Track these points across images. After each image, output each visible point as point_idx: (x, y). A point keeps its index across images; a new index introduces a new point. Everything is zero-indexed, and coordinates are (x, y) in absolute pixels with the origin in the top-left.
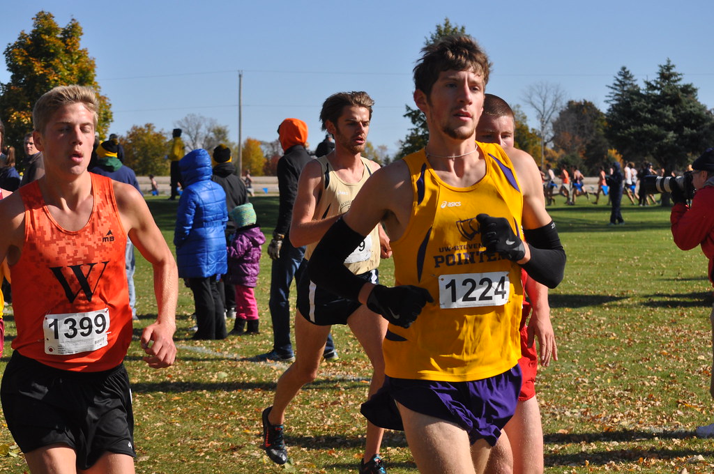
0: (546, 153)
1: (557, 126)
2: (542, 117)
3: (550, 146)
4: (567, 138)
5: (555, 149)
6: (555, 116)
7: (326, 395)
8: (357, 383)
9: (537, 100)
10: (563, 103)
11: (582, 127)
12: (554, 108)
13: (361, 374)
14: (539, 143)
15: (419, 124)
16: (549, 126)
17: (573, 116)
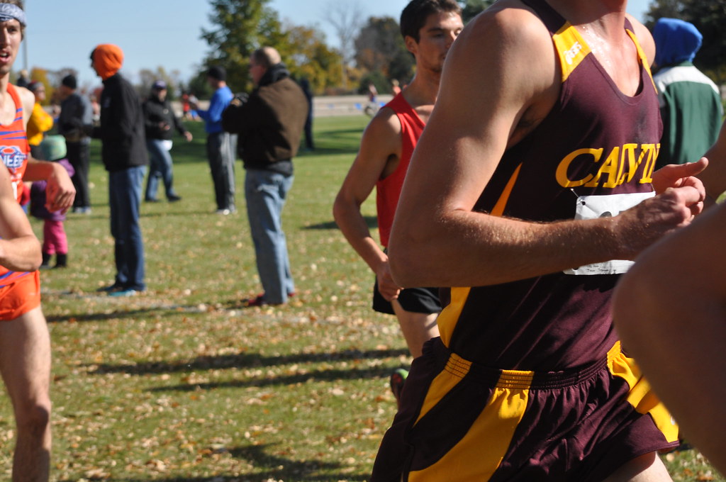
0: (347, 72)
1: (359, 44)
2: (342, 35)
3: (352, 65)
4: (368, 55)
5: (358, 67)
6: (356, 32)
7: (143, 324)
8: (173, 311)
9: (336, 17)
10: (363, 20)
11: (384, 44)
12: (354, 24)
13: (176, 302)
14: (340, 62)
15: (215, 46)
16: (350, 44)
17: (374, 33)
